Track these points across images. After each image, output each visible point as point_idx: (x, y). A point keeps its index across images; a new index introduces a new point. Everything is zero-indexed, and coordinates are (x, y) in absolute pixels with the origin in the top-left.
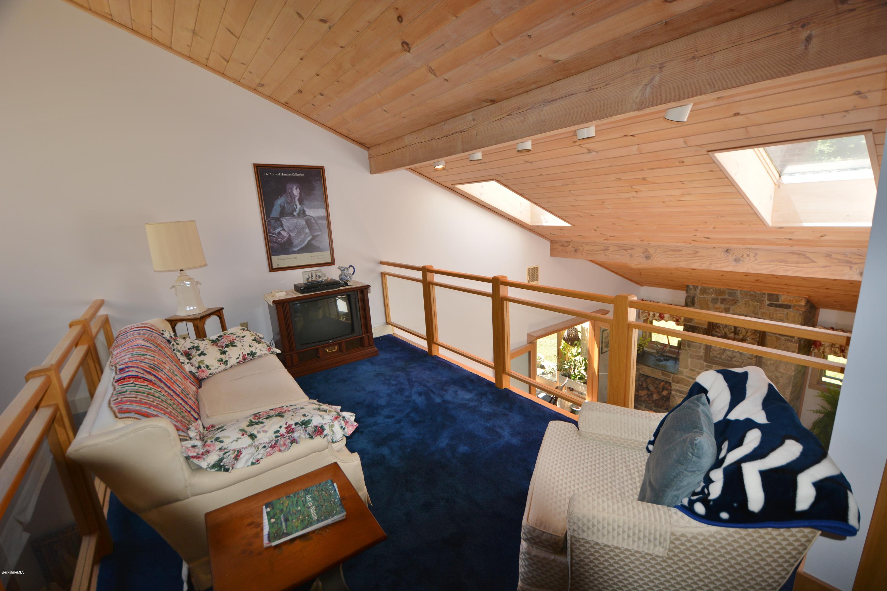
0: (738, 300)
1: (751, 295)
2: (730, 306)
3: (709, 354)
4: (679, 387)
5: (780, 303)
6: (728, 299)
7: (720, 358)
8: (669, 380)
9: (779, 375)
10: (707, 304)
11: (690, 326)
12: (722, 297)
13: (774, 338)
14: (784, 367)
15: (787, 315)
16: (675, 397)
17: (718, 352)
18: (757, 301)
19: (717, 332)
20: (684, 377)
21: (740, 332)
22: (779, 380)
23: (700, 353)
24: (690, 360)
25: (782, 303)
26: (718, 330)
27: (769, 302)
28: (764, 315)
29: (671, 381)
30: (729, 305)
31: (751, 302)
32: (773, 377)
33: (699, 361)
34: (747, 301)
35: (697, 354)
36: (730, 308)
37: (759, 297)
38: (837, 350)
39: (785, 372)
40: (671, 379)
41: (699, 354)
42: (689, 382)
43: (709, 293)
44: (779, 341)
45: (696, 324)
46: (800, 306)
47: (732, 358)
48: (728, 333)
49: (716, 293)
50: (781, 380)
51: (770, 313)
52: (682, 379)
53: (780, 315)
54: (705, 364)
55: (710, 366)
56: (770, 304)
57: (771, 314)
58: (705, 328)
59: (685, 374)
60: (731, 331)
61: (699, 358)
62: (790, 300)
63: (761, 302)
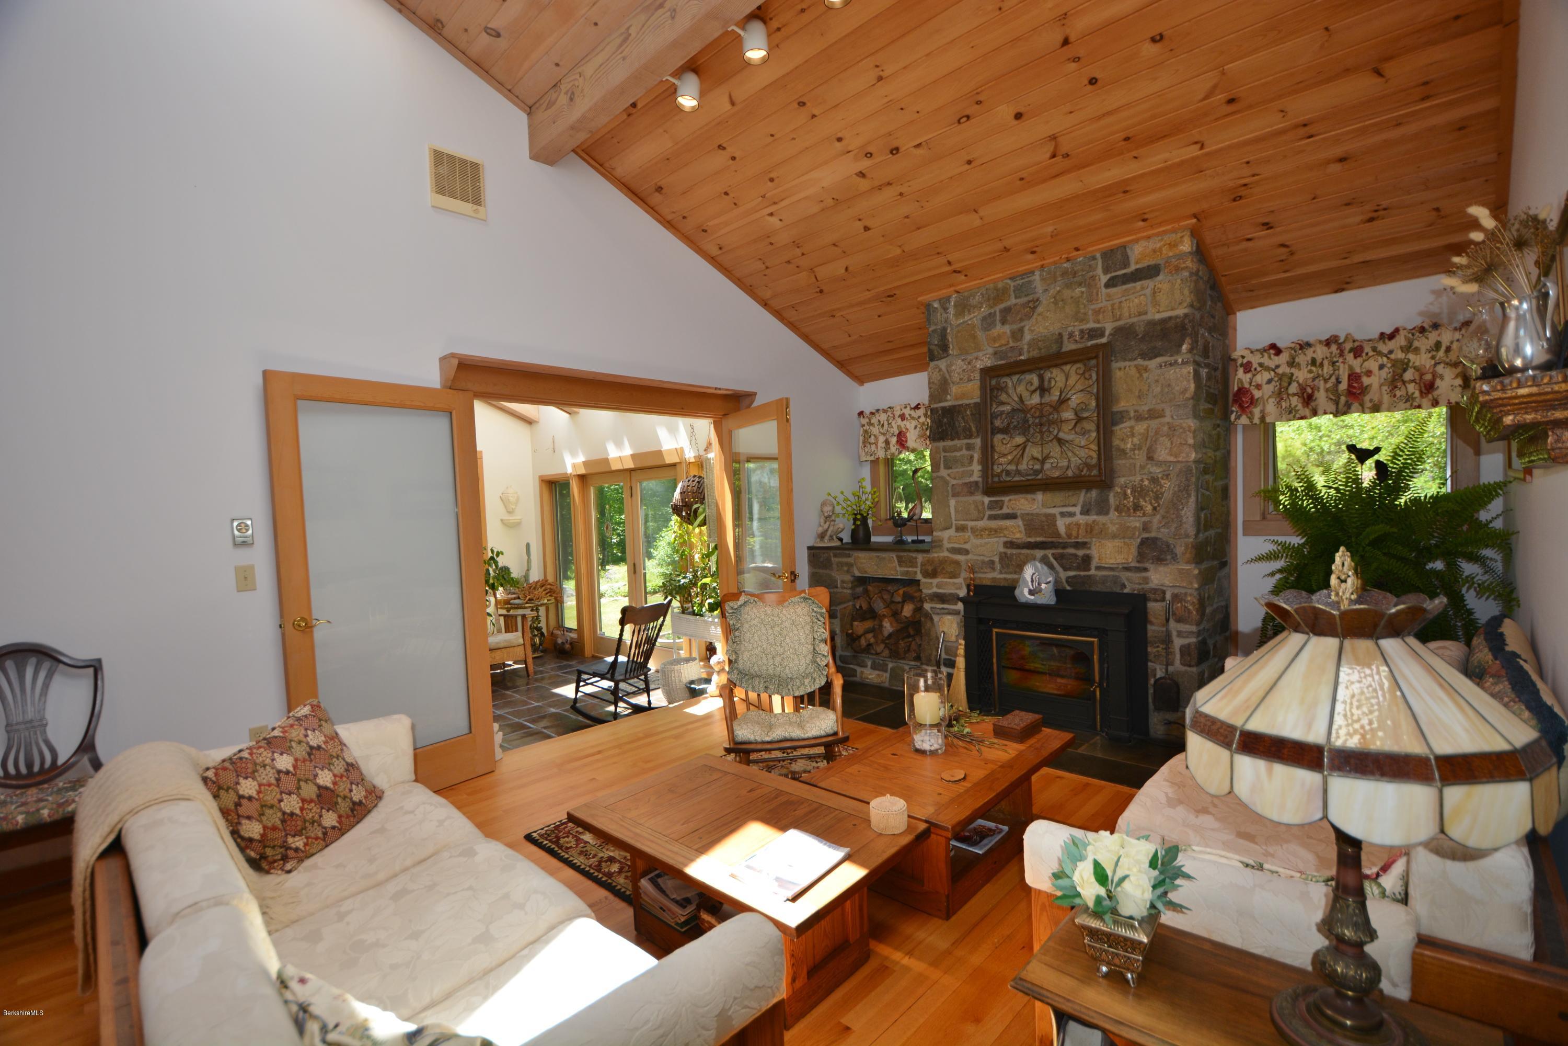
0: (1038, 300)
1: (1065, 273)
2: (1022, 324)
3: (992, 469)
4: (938, 586)
5: (1133, 267)
6: (1015, 305)
7: (1018, 472)
8: (916, 572)
9: (1157, 470)
10: (974, 337)
11: (943, 408)
12: (1002, 306)
13: (1133, 371)
14: (1169, 445)
15: (1154, 293)
16: (932, 619)
17: (1010, 457)
18: (1080, 285)
19: (1003, 403)
20: (946, 554)
21: (1053, 383)
22: (1162, 487)
23: (971, 475)
24: (952, 502)
25: (1138, 266)
26: (1003, 397)
27: (1109, 276)
28: (1101, 317)
29: (919, 576)
30: (1022, 320)
31: (1067, 293)
32: (1146, 483)
33: (971, 499)
34: (1059, 292)
35: (967, 480)
36: (1023, 327)
37: (1083, 270)
38: (1295, 401)
39: (1172, 459)
40: (918, 570)
41: (972, 479)
42: (957, 563)
43: (975, 307)
44: (1145, 375)
45: (956, 399)
46: (1181, 256)
47: (1043, 462)
48: (1026, 395)
49: (989, 300)
50: (1167, 484)
51: (1113, 305)
52: (944, 561)
53: (1136, 301)
54: (987, 500)
55: (996, 502)
56: (1110, 280)
57: (1116, 306)
58: (975, 404)
59: (947, 545)
60: (1033, 388)
61: (971, 488)
62: (1154, 251)
63: (1090, 283)
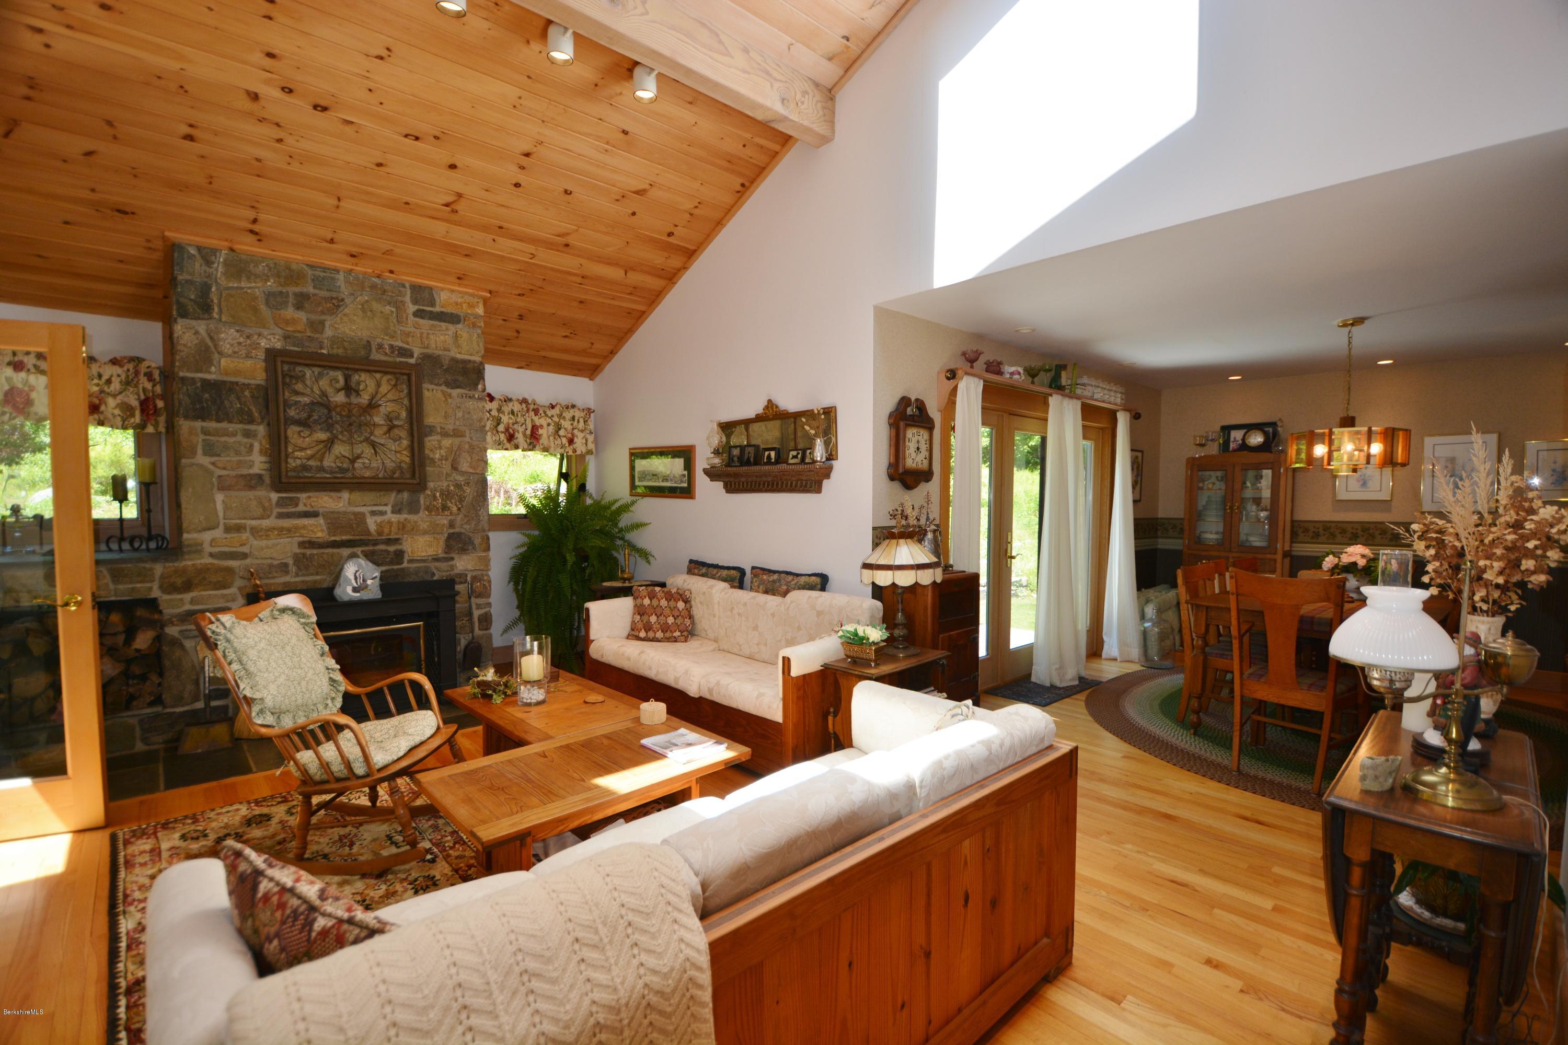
0: (343, 300)
1: (373, 287)
2: (323, 317)
3: (287, 462)
4: (192, 602)
5: (437, 309)
6: (315, 295)
7: (321, 469)
8: (151, 589)
9: (460, 479)
10: (255, 310)
11: (204, 381)
12: (297, 289)
13: (440, 395)
14: (469, 459)
15: (456, 337)
16: (182, 646)
17: (309, 452)
18: (389, 303)
19: (297, 393)
20: (208, 560)
21: (361, 387)
22: (464, 492)
23: (251, 467)
24: (219, 498)
25: (442, 310)
26: (299, 387)
27: (416, 307)
28: (410, 339)
29: (156, 593)
30: (323, 313)
31: (375, 306)
32: (452, 488)
33: (251, 494)
34: (367, 301)
35: (245, 471)
36: (325, 321)
37: (393, 292)
39: (471, 471)
40: (156, 586)
41: (251, 471)
42: (230, 571)
43: (257, 276)
44: (450, 400)
45: (226, 374)
46: (477, 316)
47: (353, 461)
48: (330, 391)
49: (279, 276)
50: (468, 490)
51: (422, 334)
52: (206, 569)
53: (442, 337)
54: (274, 496)
55: (291, 499)
56: (418, 311)
57: (425, 335)
58: (258, 385)
59: (208, 549)
60: (339, 386)
61: (253, 482)
62: (457, 303)
63: (399, 306)
